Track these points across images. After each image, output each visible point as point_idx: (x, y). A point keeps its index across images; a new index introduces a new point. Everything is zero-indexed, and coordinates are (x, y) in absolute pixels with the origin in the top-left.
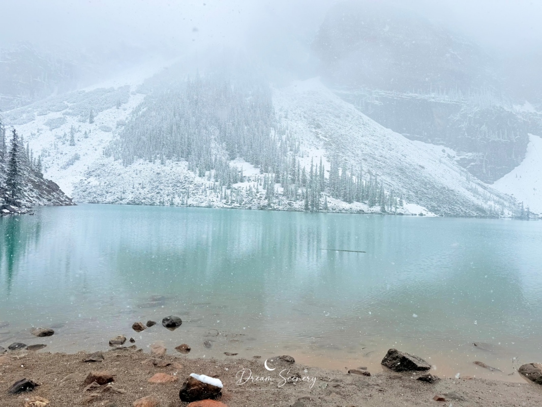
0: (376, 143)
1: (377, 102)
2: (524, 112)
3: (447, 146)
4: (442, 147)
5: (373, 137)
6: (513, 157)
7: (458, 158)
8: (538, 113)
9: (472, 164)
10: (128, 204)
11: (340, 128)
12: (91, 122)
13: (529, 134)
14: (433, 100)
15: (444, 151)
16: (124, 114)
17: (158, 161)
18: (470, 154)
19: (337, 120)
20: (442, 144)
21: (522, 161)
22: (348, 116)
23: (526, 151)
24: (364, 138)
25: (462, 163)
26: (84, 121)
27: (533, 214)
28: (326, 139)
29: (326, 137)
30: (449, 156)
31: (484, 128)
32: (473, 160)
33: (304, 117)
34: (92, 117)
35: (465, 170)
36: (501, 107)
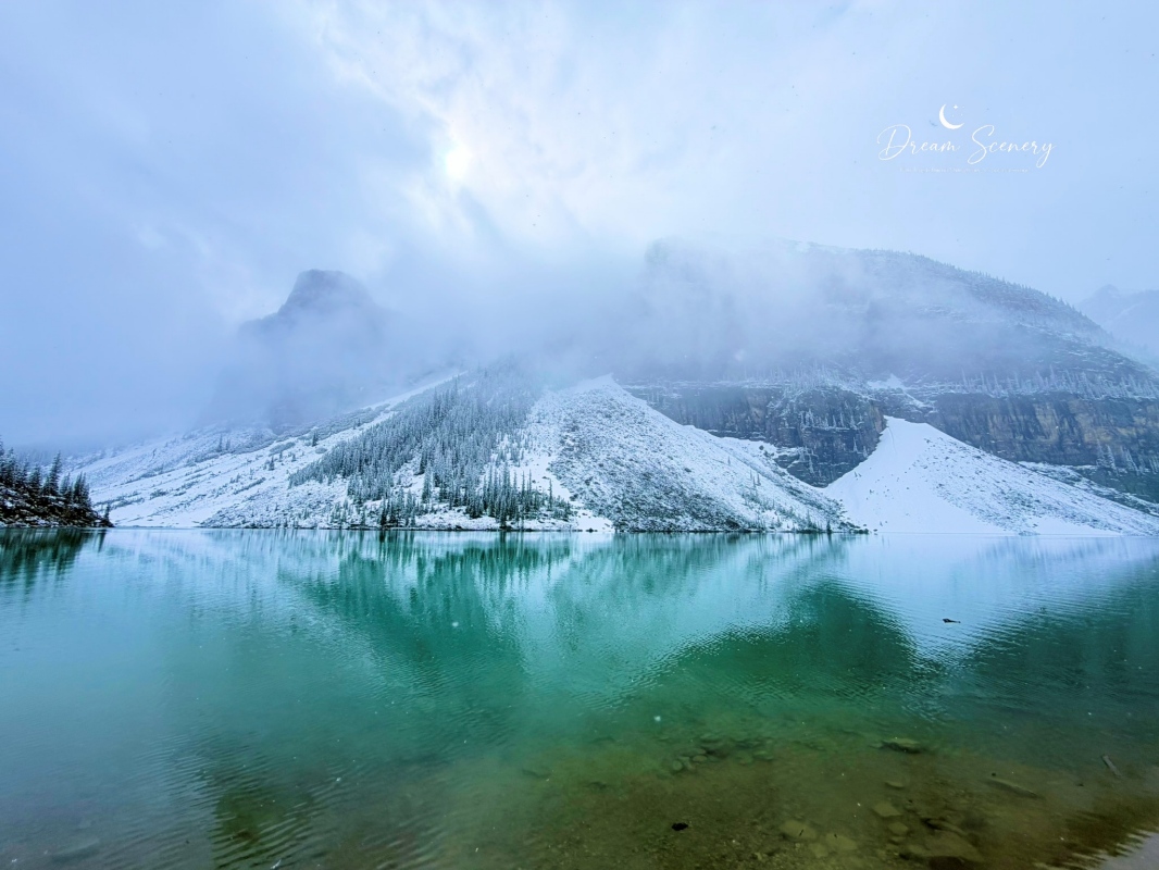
0: (641, 444)
1: (675, 395)
2: (881, 390)
3: (767, 442)
4: (761, 443)
5: (641, 438)
6: (855, 449)
7: (777, 456)
8: (904, 389)
9: (795, 462)
10: (247, 527)
11: (602, 429)
12: (314, 445)
13: (885, 417)
14: (747, 386)
15: (761, 448)
16: (351, 435)
17: (326, 480)
18: (793, 449)
19: (605, 420)
20: (762, 439)
21: (870, 453)
22: (622, 415)
23: (879, 441)
24: (627, 440)
25: (782, 462)
26: (308, 445)
27: (852, 526)
28: (572, 444)
29: (574, 441)
30: (766, 454)
31: (809, 415)
32: (797, 457)
33: (565, 420)
34: (315, 440)
35: (785, 471)
36: (834, 387)
